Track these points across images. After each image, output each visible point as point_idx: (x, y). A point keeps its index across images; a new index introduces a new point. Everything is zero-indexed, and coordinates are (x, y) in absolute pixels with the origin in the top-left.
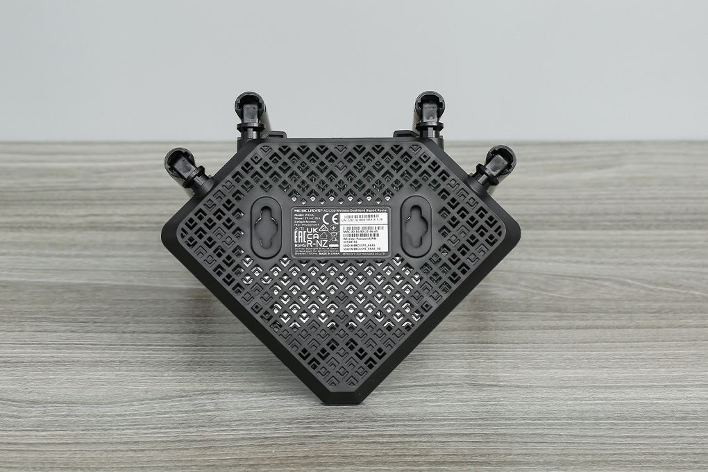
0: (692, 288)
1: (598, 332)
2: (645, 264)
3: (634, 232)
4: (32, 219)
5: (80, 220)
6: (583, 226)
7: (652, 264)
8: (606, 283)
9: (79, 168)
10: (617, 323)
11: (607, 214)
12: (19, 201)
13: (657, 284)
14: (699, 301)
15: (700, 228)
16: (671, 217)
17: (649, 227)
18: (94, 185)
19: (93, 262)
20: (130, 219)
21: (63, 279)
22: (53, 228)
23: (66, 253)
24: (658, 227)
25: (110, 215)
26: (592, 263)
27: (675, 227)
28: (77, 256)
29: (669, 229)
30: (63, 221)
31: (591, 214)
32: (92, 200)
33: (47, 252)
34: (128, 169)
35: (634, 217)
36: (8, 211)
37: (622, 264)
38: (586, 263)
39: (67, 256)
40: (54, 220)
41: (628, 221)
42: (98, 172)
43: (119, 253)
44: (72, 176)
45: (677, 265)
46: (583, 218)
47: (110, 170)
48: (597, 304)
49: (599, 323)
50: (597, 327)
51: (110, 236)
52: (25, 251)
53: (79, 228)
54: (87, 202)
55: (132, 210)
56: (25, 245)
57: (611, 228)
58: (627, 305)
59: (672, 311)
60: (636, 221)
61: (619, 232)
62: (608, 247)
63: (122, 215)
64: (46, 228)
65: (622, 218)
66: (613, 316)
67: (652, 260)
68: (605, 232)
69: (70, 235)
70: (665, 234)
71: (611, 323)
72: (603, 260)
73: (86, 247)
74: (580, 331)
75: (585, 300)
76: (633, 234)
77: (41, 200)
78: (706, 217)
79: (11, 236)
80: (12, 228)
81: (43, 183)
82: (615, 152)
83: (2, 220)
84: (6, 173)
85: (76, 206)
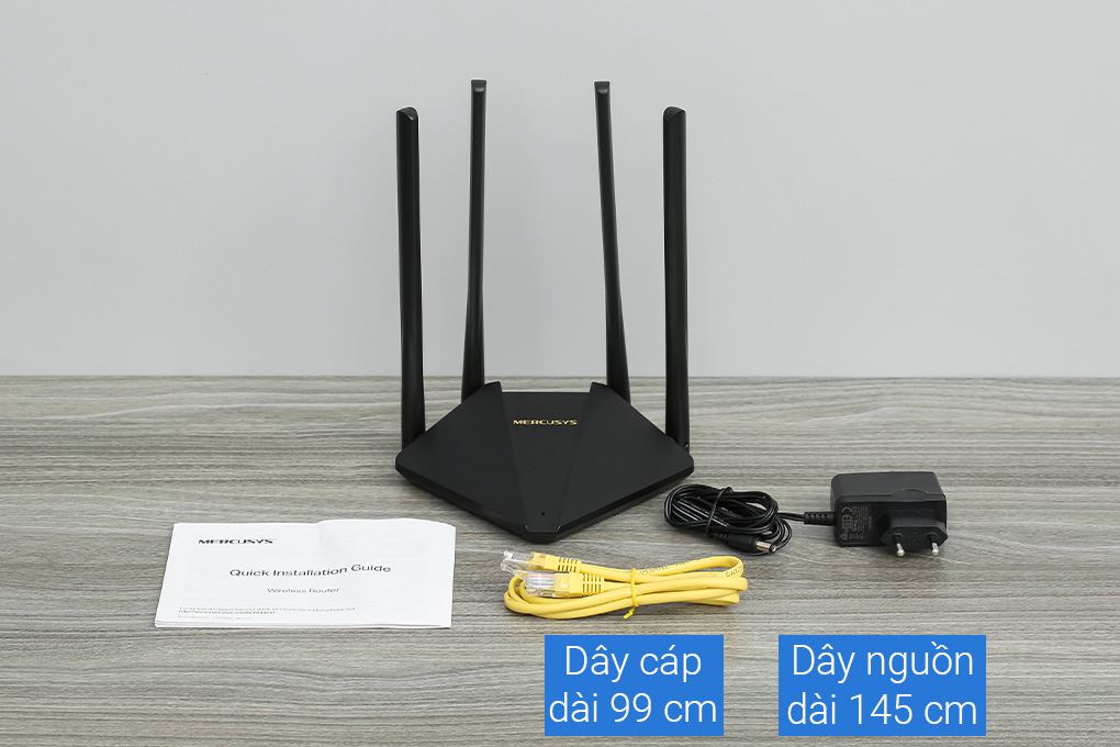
4: (307, 471)
5: (354, 472)
9: (344, 409)
10: (867, 592)
12: (292, 449)
18: (361, 431)
22: (329, 481)
30: (337, 473)
32: (362, 448)
36: (282, 462)
40: (329, 473)
42: (365, 414)
44: (339, 421)
47: (376, 412)
49: (848, 592)
53: (354, 482)
54: (358, 451)
64: (321, 481)
66: (863, 584)
69: (345, 490)
73: (362, 505)
77: (313, 448)
78: (957, 471)
79: (288, 491)
80: (291, 481)
81: (311, 427)
82: (872, 392)
83: (278, 472)
84: (274, 415)
85: (348, 456)
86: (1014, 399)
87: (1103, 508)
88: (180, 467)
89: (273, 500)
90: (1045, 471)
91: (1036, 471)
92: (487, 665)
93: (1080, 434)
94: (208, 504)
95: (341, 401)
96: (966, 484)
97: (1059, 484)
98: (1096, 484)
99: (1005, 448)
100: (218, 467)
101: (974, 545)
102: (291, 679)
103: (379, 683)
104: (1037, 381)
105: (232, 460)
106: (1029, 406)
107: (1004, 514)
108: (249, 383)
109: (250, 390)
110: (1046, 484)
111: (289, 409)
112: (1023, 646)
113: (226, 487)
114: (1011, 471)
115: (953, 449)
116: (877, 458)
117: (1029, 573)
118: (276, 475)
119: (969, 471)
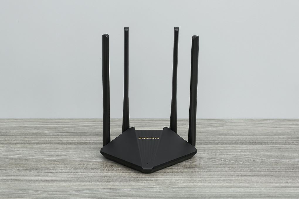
0: (240, 161)
2: (227, 154)
4: (45, 141)
5: (59, 142)
6: (210, 143)
7: (229, 154)
8: (214, 160)
9: (59, 126)
11: (218, 140)
12: (41, 136)
13: (230, 160)
14: (241, 165)
15: (246, 144)
16: (237, 141)
17: (230, 144)
18: (64, 131)
19: (63, 153)
20: (74, 141)
21: (54, 158)
22: (51, 144)
23: (55, 151)
24: (233, 144)
25: (68, 140)
26: (211, 154)
27: (238, 144)
28: (58, 152)
29: (236, 144)
30: (54, 142)
31: (213, 140)
32: (63, 136)
33: (49, 150)
34: (74, 127)
36: (38, 139)
37: (220, 154)
38: (209, 154)
40: (52, 141)
43: (71, 151)
44: (57, 129)
45: (237, 155)
46: (211, 141)
48: (211, 165)
49: (211, 171)
51: (68, 146)
52: (43, 150)
53: (59, 144)
54: (61, 136)
55: (75, 139)
56: (43, 149)
58: (220, 166)
59: (233, 168)
60: (227, 142)
61: (221, 145)
62: (217, 150)
63: (72, 140)
64: (49, 144)
65: (222, 141)
66: (215, 169)
68: (216, 145)
69: (56, 146)
70: (235, 146)
71: (214, 171)
72: (215, 153)
73: (61, 149)
75: (207, 164)
76: (225, 146)
77: (48, 136)
78: (248, 141)
79: (39, 146)
80: (39, 144)
81: (48, 131)
82: (224, 122)
84: (38, 128)
85: (58, 138)
86: (268, 124)
87: (293, 150)
88: (6, 140)
89: (33, 148)
90: (276, 141)
91: (273, 141)
92: (93, 189)
93: (288, 132)
94: (13, 149)
95: (58, 124)
96: (251, 144)
97: (280, 144)
98: (292, 144)
99: (264, 136)
100: (18, 140)
101: (252, 159)
102: (31, 192)
103: (58, 193)
104: (276, 120)
105: (22, 139)
106: (272, 126)
107: (262, 152)
108: (31, 120)
109: (31, 122)
110: (275, 144)
111: (42, 126)
112: (264, 184)
113: (19, 145)
114: (265, 141)
115: (247, 136)
116: (224, 138)
117: (268, 166)
118: (35, 142)
119: (252, 141)
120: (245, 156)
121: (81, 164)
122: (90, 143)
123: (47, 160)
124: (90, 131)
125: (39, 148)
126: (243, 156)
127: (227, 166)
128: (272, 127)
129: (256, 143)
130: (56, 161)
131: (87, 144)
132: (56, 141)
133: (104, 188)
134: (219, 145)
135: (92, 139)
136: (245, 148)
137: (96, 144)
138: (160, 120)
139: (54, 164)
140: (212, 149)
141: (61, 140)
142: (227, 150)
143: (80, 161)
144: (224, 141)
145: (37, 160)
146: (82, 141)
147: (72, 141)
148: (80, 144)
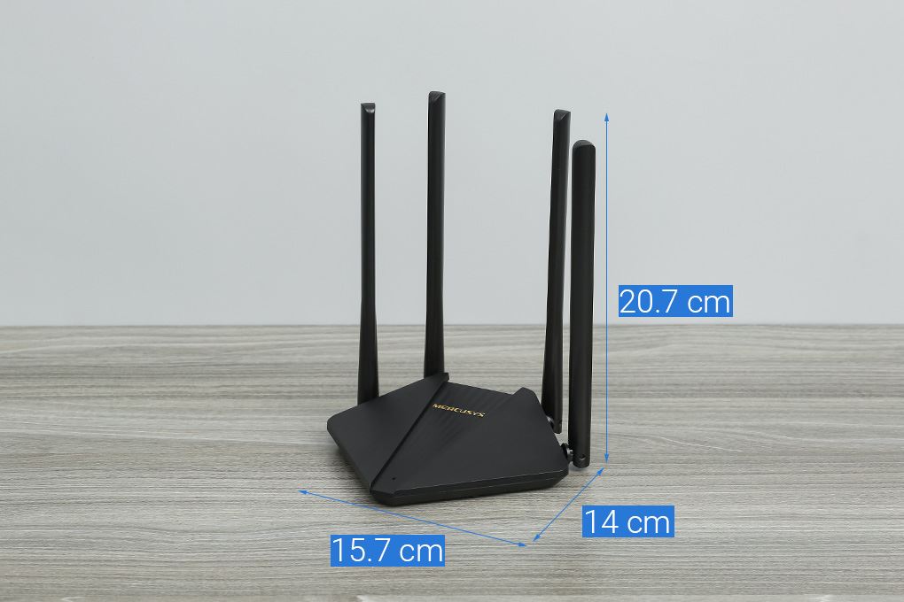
0: (715, 444)
1: (634, 478)
2: (678, 425)
3: (671, 399)
4: (174, 389)
5: (215, 390)
6: (630, 394)
7: (684, 425)
8: (644, 440)
9: (212, 348)
10: (652, 471)
11: (651, 385)
12: (163, 375)
13: (686, 441)
14: (719, 454)
15: (727, 396)
16: (703, 388)
17: (684, 396)
18: (224, 362)
19: (226, 423)
20: (254, 389)
21: (203, 438)
22: (192, 396)
23: (204, 416)
24: (692, 396)
25: (239, 386)
26: (635, 424)
28: (212, 419)
29: (701, 397)
30: (200, 391)
31: (638, 385)
32: (223, 374)
33: (188, 416)
34: (253, 348)
35: (673, 388)
36: (154, 383)
37: (659, 425)
38: (630, 424)
39: (205, 419)
40: (193, 390)
41: (667, 391)
42: (228, 350)
43: (247, 416)
44: (206, 355)
46: (631, 388)
47: (237, 349)
48: (637, 457)
49: (636, 471)
50: (634, 475)
51: (240, 402)
52: (170, 415)
53: (213, 396)
54: (220, 375)
55: (257, 382)
56: (171, 410)
57: (653, 396)
58: (661, 457)
59: (699, 462)
60: (674, 390)
61: (660, 400)
62: (650, 412)
63: (249, 386)
64: (185, 396)
65: (663, 388)
66: (649, 465)
67: (684, 422)
68: (647, 399)
69: (206, 402)
70: (697, 401)
71: (646, 471)
72: (644, 422)
73: (220, 412)
74: (620, 478)
75: (627, 453)
76: (670, 401)
77: (181, 374)
78: (732, 387)
79: (158, 403)
80: (159, 396)
81: (182, 360)
82: (662, 334)
83: (149, 390)
84: (153, 351)
85: (211, 379)
86: (783, 339)
87: (859, 413)
88: (66, 387)
89: (143, 409)
90: (809, 387)
91: (802, 387)
92: (317, 524)
93: (840, 362)
94: (88, 412)
95: (209, 342)
96: (740, 396)
97: (821, 396)
98: (853, 396)
99: (776, 372)
100: (100, 386)
101: (746, 438)
102: (147, 534)
103: (222, 537)
104: (803, 327)
105: (111, 382)
106: (796, 343)
107: (773, 417)
108: (131, 330)
109: (132, 335)
110: (809, 396)
111: (162, 348)
112: (787, 509)
113: (104, 401)
114: (780, 387)
115: (730, 372)
116: (664, 378)
117: (794, 458)
118: (147, 392)
119: (743, 387)
120: (728, 430)
121: (278, 455)
122: (299, 394)
123: (184, 442)
124: (296, 359)
125: (161, 410)
126: (724, 430)
127: (681, 457)
128: (794, 348)
129: (754, 392)
130: (207, 444)
131: (290, 397)
132: (204, 387)
133: (348, 523)
134: (654, 400)
135: (303, 381)
136: (724, 407)
137: (317, 397)
138: (488, 329)
139: (204, 454)
140: (638, 411)
141: (219, 387)
142: (677, 411)
143: (276, 445)
144: (669, 388)
145: (156, 442)
146: (278, 389)
147: (250, 389)
148: (271, 397)
